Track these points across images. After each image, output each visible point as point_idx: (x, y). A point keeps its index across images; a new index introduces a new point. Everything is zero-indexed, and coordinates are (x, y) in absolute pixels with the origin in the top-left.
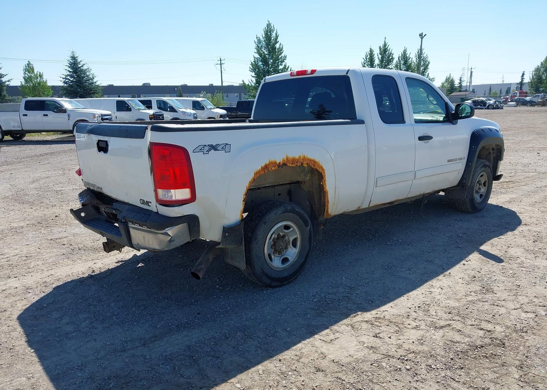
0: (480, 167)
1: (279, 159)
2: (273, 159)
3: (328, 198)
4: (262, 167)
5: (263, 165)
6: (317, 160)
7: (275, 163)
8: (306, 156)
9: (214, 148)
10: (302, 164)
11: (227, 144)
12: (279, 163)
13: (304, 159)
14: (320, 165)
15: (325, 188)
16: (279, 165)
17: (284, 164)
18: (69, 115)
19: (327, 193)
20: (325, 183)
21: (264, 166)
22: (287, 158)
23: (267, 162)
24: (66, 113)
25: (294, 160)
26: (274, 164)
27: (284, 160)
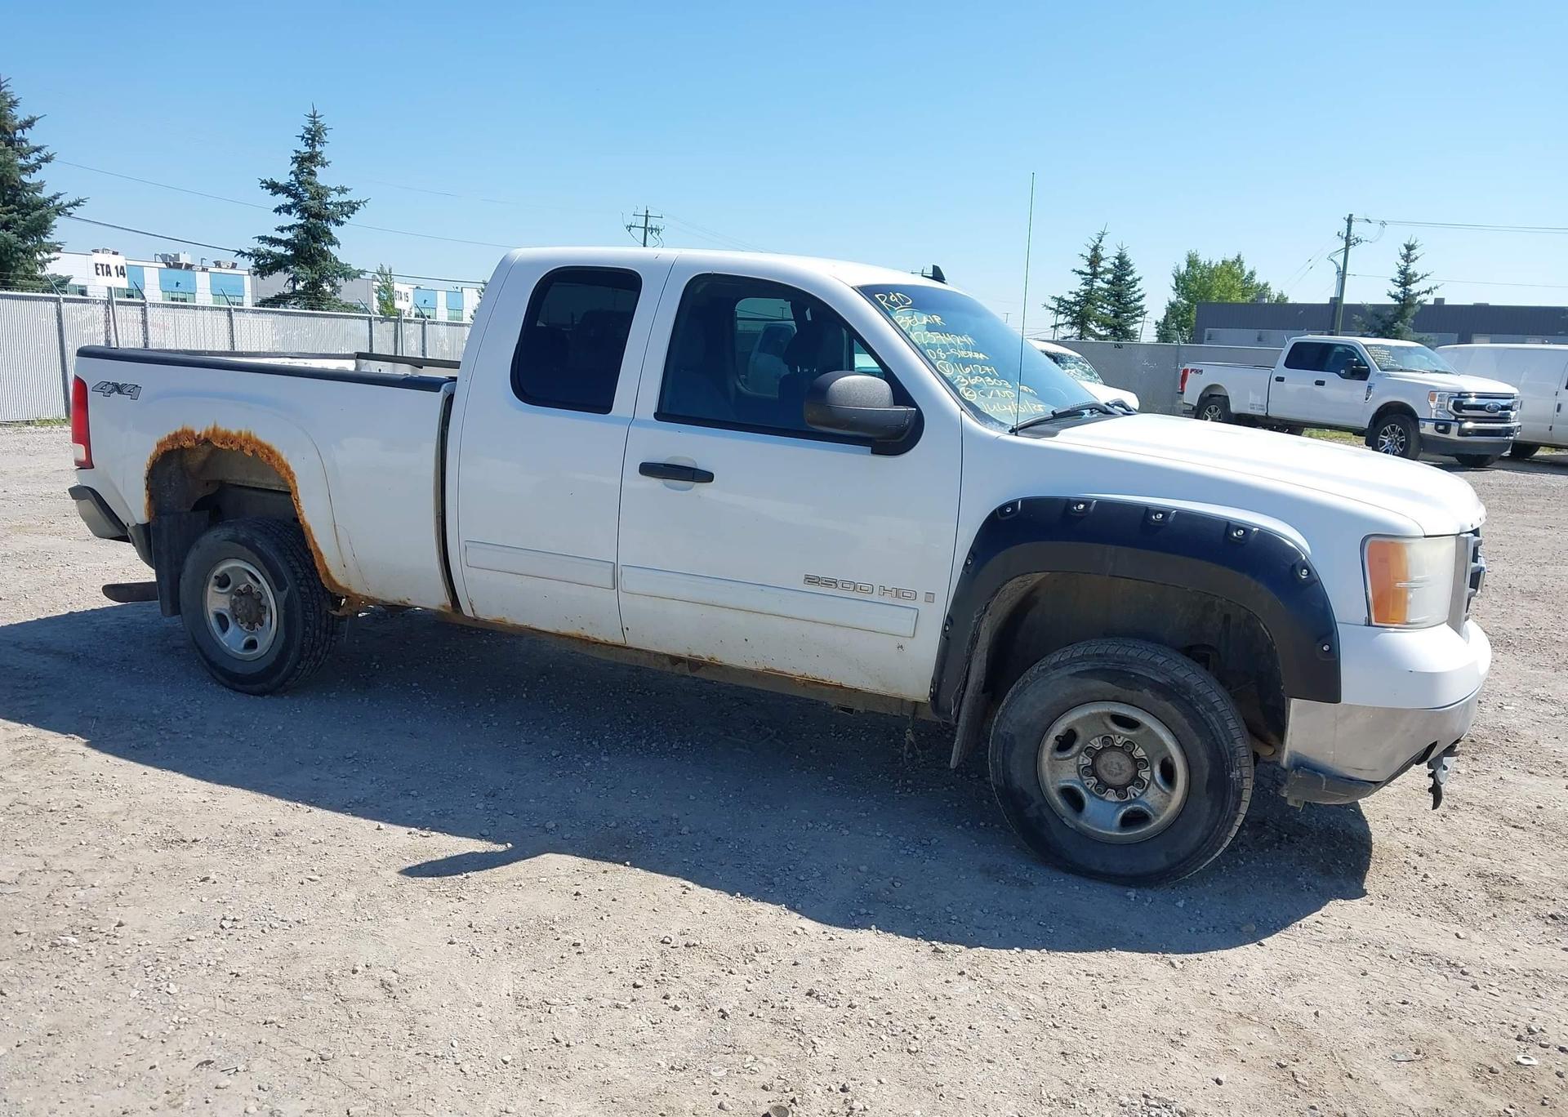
0: (1074, 671)
1: (200, 430)
2: (189, 426)
3: (315, 543)
4: (169, 436)
5: (172, 433)
6: (276, 448)
7: (192, 433)
8: (252, 435)
9: (118, 388)
10: (242, 448)
11: (137, 386)
12: (199, 436)
13: (249, 439)
14: (282, 460)
15: (300, 517)
16: (197, 440)
17: (207, 441)
18: (1370, 387)
19: (309, 530)
20: (298, 503)
21: (174, 435)
22: (214, 430)
23: (179, 430)
24: (1365, 379)
25: (227, 436)
26: (189, 434)
27: (207, 432)
